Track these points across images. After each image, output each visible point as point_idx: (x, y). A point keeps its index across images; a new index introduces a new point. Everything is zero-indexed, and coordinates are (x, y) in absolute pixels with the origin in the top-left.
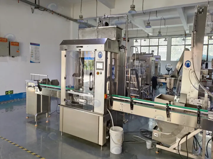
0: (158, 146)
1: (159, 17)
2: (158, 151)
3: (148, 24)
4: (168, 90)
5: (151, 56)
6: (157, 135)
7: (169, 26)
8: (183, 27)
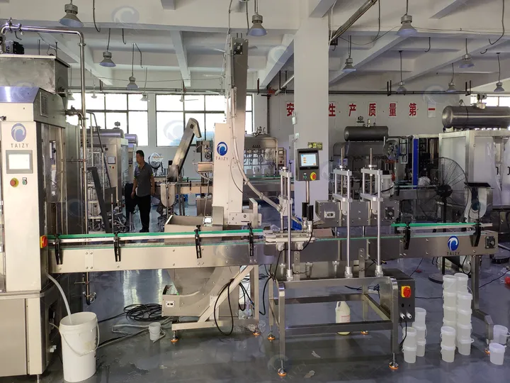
0: (176, 327)
1: (129, 45)
2: (176, 338)
3: (108, 57)
4: (164, 210)
5: (117, 136)
6: (172, 304)
7: (149, 67)
8: (179, 72)
